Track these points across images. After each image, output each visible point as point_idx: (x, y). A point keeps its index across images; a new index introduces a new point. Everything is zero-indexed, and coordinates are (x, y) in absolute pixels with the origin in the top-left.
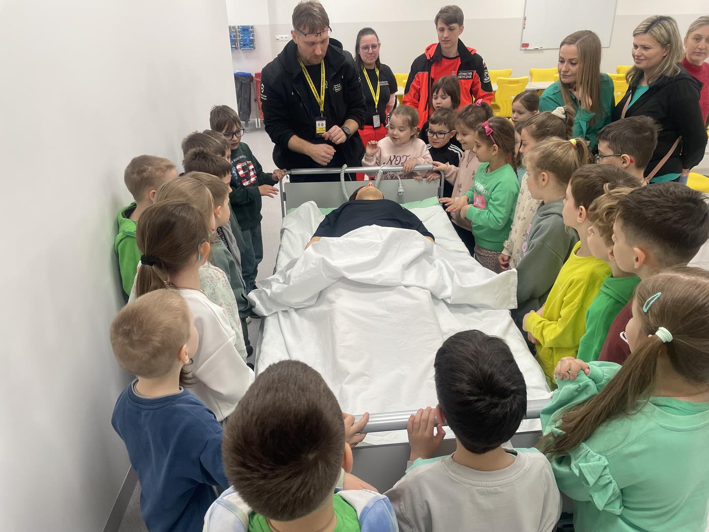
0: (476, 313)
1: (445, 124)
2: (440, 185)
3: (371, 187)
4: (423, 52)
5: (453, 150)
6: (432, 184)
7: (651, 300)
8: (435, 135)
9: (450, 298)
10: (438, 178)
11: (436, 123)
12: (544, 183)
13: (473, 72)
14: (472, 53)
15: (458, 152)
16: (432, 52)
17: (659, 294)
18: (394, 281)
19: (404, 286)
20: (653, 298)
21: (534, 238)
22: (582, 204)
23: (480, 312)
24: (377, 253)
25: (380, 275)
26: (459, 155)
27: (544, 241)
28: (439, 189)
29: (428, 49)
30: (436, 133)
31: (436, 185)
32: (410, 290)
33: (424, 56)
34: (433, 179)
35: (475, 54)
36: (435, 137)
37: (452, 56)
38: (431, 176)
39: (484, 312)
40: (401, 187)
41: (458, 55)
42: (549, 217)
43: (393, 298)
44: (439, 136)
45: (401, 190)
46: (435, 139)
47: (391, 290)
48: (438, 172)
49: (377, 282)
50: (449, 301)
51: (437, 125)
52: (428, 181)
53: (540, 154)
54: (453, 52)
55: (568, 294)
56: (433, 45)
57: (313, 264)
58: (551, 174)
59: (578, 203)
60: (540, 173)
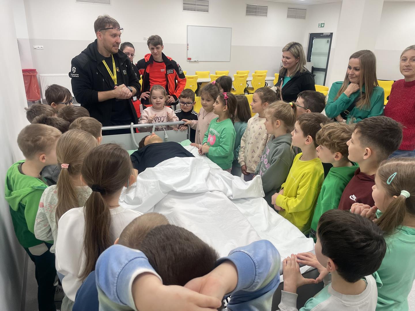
0: (247, 202)
2: (188, 133)
3: (154, 135)
4: (143, 57)
6: (183, 132)
7: (391, 178)
9: (232, 196)
10: (187, 129)
11: (185, 98)
12: (277, 126)
13: (173, 70)
14: (170, 60)
16: (148, 58)
17: (396, 173)
18: (204, 189)
19: (210, 191)
20: (393, 176)
21: (274, 157)
22: (309, 134)
23: (249, 201)
24: (189, 173)
25: (195, 187)
27: (281, 157)
28: (188, 135)
29: (146, 56)
30: (186, 103)
31: (186, 133)
32: (215, 193)
33: (144, 60)
34: (184, 130)
35: (172, 60)
37: (160, 61)
38: (183, 128)
39: (252, 200)
40: (166, 135)
41: (163, 61)
42: (281, 144)
43: (206, 199)
45: (166, 137)
46: (186, 107)
47: (203, 195)
48: (187, 125)
49: (194, 191)
50: (231, 198)
52: (181, 131)
53: (275, 110)
54: (160, 59)
55: (302, 181)
56: (149, 54)
57: (153, 186)
58: (282, 121)
59: (305, 134)
60: (275, 120)
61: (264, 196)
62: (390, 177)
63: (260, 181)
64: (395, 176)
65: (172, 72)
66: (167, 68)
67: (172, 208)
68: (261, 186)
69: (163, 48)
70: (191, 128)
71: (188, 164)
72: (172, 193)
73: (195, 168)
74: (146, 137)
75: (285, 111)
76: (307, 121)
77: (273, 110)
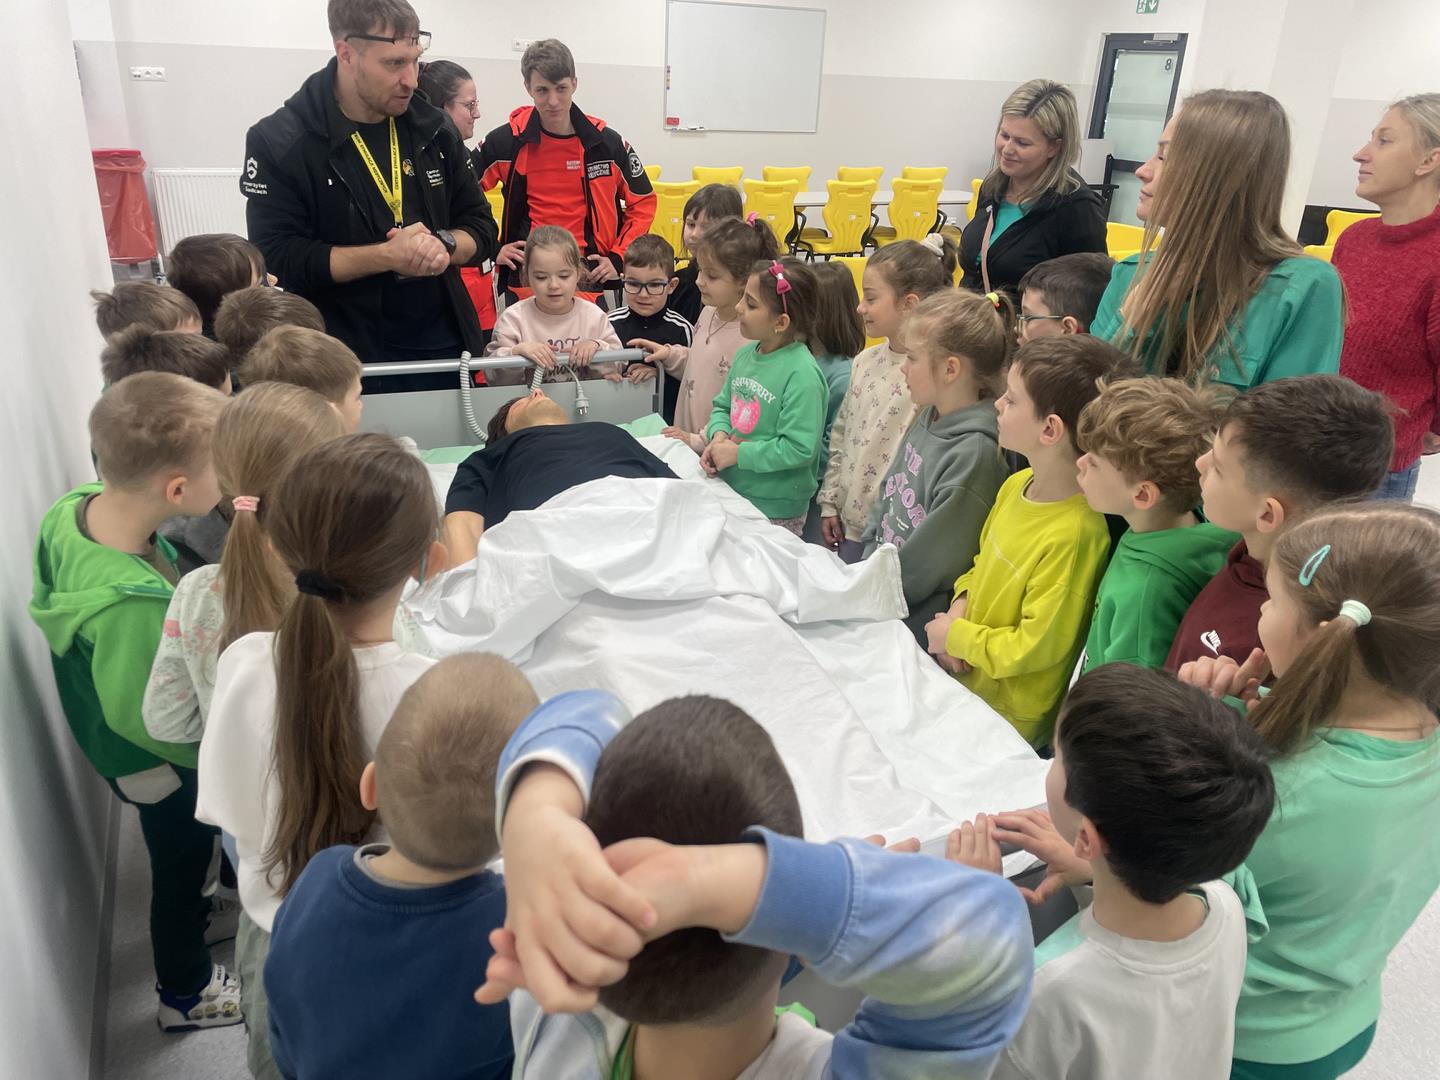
0: (848, 635)
1: (661, 266)
2: (657, 391)
3: (540, 398)
4: (505, 120)
5: (675, 321)
6: (641, 388)
7: (1313, 562)
8: (644, 289)
9: (796, 612)
10: (651, 377)
11: (644, 265)
12: (950, 377)
13: (609, 163)
14: (600, 128)
15: (685, 325)
16: (523, 123)
18: (702, 589)
19: (724, 596)
20: (1317, 558)
21: (944, 481)
22: (1053, 409)
23: (853, 630)
24: (652, 532)
25: (671, 580)
26: (687, 331)
27: (968, 483)
28: (655, 398)
29: (514, 115)
30: (644, 285)
31: (649, 391)
32: (735, 602)
33: (507, 128)
34: (642, 380)
35: (606, 129)
36: (644, 293)
37: (562, 134)
38: (639, 372)
39: (862, 629)
40: (581, 396)
41: (573, 132)
42: (963, 439)
43: (707, 622)
44: (651, 289)
45: (582, 404)
46: (646, 298)
47: (698, 607)
48: (652, 364)
49: (670, 593)
50: (794, 619)
51: (647, 268)
52: (633, 382)
53: (943, 322)
54: (564, 126)
55: (1038, 573)
56: (524, 108)
57: (532, 573)
58: (967, 361)
59: (1042, 411)
60: (944, 357)
61: (905, 612)
62: (1310, 561)
63: (894, 563)
64: (1323, 556)
65: (607, 172)
66: (589, 159)
67: (594, 647)
68: (897, 582)
69: (574, 86)
70: (666, 374)
71: (651, 503)
72: (597, 598)
73: (672, 515)
74: (512, 402)
75: (975, 326)
76: (1048, 366)
77: (933, 322)
